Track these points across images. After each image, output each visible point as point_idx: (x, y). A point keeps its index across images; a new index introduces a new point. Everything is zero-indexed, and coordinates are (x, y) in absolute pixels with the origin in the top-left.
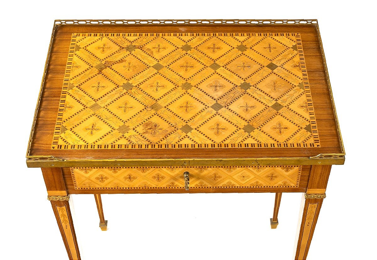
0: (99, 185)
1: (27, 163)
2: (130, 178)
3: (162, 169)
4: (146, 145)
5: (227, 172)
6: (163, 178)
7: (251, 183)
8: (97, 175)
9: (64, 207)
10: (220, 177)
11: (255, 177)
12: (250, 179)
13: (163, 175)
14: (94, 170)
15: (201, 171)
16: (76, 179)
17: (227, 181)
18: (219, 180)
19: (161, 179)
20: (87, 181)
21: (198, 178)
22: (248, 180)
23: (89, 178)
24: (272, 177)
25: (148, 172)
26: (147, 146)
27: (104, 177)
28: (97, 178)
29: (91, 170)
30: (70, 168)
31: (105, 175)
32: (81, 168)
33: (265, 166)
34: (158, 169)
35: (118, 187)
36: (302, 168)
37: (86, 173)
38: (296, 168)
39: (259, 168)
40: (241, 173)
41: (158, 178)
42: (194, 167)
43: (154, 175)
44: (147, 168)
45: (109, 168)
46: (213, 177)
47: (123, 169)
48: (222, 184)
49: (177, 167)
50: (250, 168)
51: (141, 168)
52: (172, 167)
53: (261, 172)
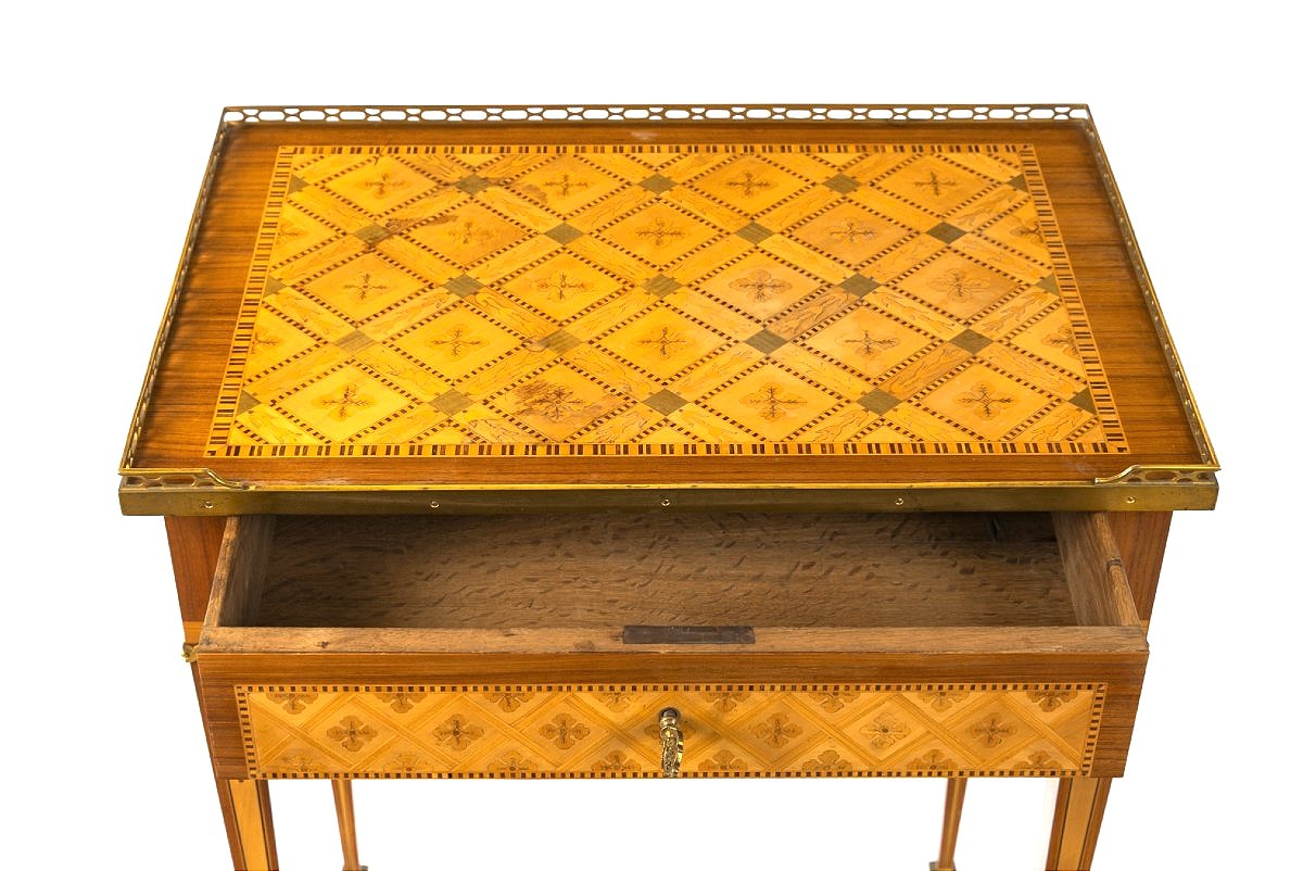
0: (339, 760)
1: (121, 495)
2: (456, 733)
3: (579, 694)
4: (527, 447)
5: (822, 712)
6: (580, 732)
7: (911, 758)
8: (335, 720)
10: (794, 731)
11: (928, 732)
12: (908, 740)
13: (581, 720)
14: (324, 698)
15: (725, 707)
16: (255, 735)
17: (824, 747)
18: (793, 742)
19: (572, 737)
20: (297, 744)
21: (714, 737)
22: (900, 744)
23: (303, 734)
24: (992, 730)
25: (524, 708)
26: (531, 449)
27: (361, 728)
28: (335, 733)
29: (311, 699)
30: (236, 691)
31: (365, 720)
32: (276, 688)
33: (967, 686)
34: (565, 694)
35: (409, 769)
36: (1108, 696)
37: (294, 708)
38: (1085, 696)
39: (943, 694)
40: (876, 713)
41: (563, 733)
42: (697, 688)
43: (548, 719)
44: (524, 688)
45: (378, 689)
46: (768, 731)
47: (431, 696)
48: (804, 759)
49: (634, 689)
50: (912, 696)
51: (497, 689)
52: (617, 687)
53: (951, 711)
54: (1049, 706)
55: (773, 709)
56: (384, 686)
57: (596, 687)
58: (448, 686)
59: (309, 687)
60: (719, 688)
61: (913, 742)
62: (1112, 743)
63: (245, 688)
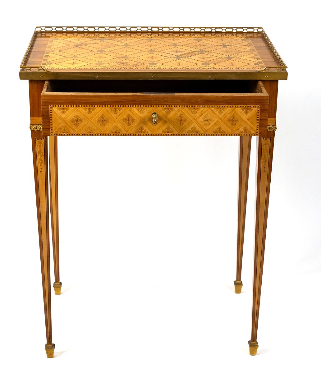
1: (20, 73)
2: (102, 121)
3: (133, 108)
5: (191, 114)
6: (133, 120)
7: (214, 130)
8: (73, 116)
9: (42, 141)
10: (185, 120)
11: (218, 121)
13: (133, 117)
14: (71, 109)
15: (168, 112)
16: (53, 121)
17: (192, 126)
18: (185, 124)
19: (131, 122)
20: (63, 124)
21: (165, 122)
22: (211, 125)
23: (64, 121)
24: (233, 120)
25: (119, 112)
27: (79, 119)
28: (73, 121)
29: (68, 109)
31: (81, 116)
32: (59, 106)
33: (226, 106)
34: (129, 108)
35: (90, 132)
36: (261, 109)
37: (63, 112)
38: (255, 109)
39: (221, 108)
40: (204, 115)
41: (129, 120)
42: (161, 106)
43: (125, 116)
44: (119, 106)
45: (84, 106)
46: (179, 120)
47: (97, 108)
48: (187, 130)
49: (146, 106)
50: (213, 109)
51: (113, 106)
52: (142, 106)
53: (223, 114)
54: (247, 113)
55: (180, 113)
56: (86, 105)
57: (137, 106)
58: (101, 105)
59: (67, 105)
60: (166, 106)
61: (214, 124)
62: (263, 125)
63: (52, 106)
